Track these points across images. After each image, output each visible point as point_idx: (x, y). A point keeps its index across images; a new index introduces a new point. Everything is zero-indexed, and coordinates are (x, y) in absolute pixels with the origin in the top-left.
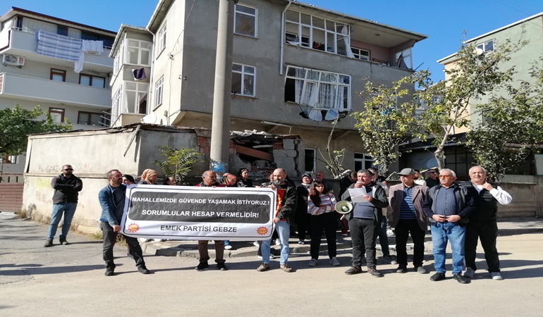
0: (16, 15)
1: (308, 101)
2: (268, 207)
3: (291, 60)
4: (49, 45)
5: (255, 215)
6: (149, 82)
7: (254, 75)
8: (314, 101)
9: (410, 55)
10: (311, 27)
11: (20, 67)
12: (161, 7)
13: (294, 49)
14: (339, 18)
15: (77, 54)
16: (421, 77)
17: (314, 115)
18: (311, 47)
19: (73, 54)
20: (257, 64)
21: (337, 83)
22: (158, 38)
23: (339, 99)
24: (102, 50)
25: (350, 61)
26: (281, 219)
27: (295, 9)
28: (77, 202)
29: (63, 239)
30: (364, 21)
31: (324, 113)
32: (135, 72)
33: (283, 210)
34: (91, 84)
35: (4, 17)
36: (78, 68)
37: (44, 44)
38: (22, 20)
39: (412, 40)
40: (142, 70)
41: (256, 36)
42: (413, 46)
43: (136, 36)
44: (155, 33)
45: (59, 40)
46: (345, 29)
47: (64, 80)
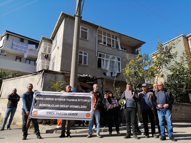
0: (7, 34)
1: (106, 68)
2: (91, 102)
3: (100, 50)
4: (17, 46)
5: (85, 107)
6: (50, 60)
7: (87, 56)
8: (108, 68)
9: (140, 50)
10: (107, 37)
11: (5, 55)
12: (56, 28)
13: (101, 45)
14: (116, 34)
15: (26, 50)
16: (145, 57)
17: (108, 74)
18: (107, 45)
19: (25, 50)
20: (88, 51)
21: (116, 60)
22: (54, 42)
23: (117, 67)
24: (35, 49)
25: (120, 51)
26: (96, 109)
27: (101, 29)
28: (16, 107)
29: (9, 127)
30: (124, 35)
31: (112, 73)
32: (45, 56)
33: (97, 104)
34: (30, 63)
35: (3, 35)
36: (26, 56)
37: (15, 45)
38: (9, 36)
39: (141, 43)
40: (48, 55)
41: (88, 40)
42: (141, 46)
43: (47, 41)
44: (53, 40)
45: (20, 44)
46: (118, 38)
47: (20, 61)
